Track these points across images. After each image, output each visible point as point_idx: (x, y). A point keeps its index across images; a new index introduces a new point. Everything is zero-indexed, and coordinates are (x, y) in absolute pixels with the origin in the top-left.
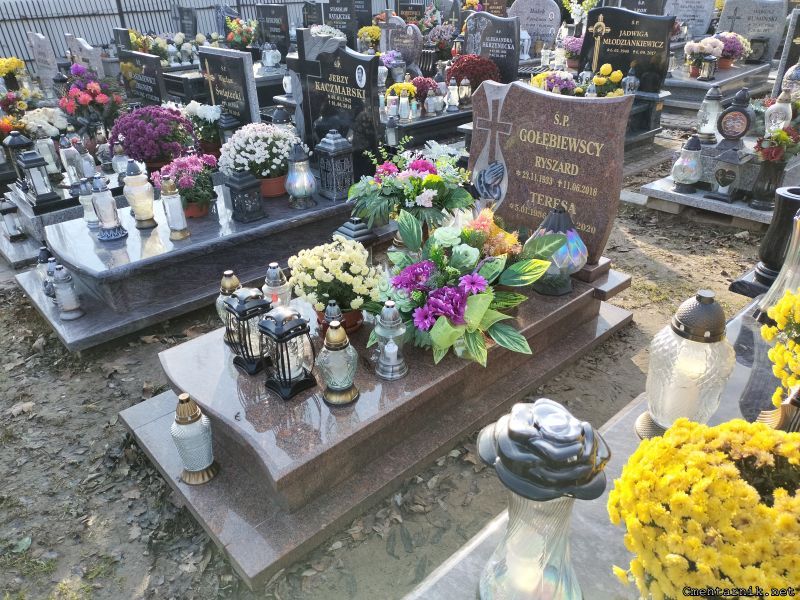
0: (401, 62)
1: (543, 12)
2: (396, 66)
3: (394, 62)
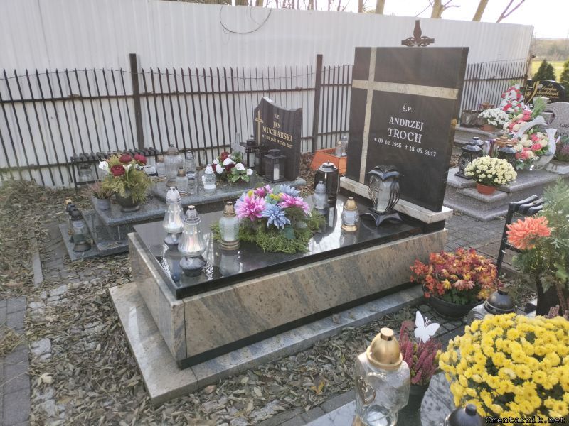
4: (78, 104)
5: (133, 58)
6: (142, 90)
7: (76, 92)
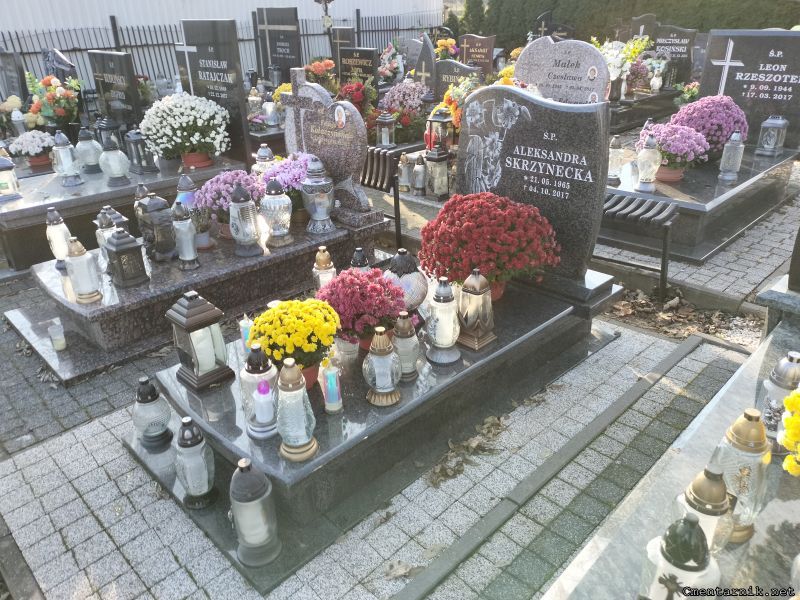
0: (323, 182)
1: (578, 65)
2: (312, 189)
3: (308, 182)
4: (78, 53)
5: (113, 19)
6: (122, 43)
7: (76, 46)
